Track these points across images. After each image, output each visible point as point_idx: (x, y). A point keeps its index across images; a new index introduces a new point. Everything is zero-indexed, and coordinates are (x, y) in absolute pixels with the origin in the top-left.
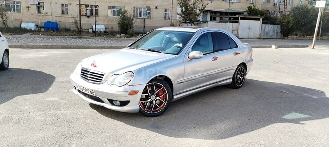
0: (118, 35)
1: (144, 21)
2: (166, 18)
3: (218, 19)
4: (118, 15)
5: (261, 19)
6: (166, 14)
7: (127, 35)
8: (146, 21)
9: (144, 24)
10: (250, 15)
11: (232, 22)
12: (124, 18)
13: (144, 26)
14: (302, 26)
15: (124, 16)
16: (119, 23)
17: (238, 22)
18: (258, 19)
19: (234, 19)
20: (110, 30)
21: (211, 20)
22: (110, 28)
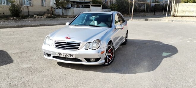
0: (11, 18)
1: (28, 8)
2: (43, 5)
3: (76, 6)
4: (8, 4)
5: (102, 6)
6: (43, 3)
7: (20, 18)
8: (29, 7)
9: (28, 10)
10: (94, 4)
11: (86, 8)
12: (14, 6)
13: (28, 11)
14: (121, 9)
15: (14, 4)
16: (10, 10)
17: (90, 8)
18: (100, 6)
19: (86, 6)
20: (2, 14)
21: (72, 6)
22: (2, 13)
